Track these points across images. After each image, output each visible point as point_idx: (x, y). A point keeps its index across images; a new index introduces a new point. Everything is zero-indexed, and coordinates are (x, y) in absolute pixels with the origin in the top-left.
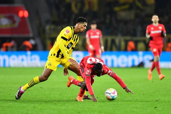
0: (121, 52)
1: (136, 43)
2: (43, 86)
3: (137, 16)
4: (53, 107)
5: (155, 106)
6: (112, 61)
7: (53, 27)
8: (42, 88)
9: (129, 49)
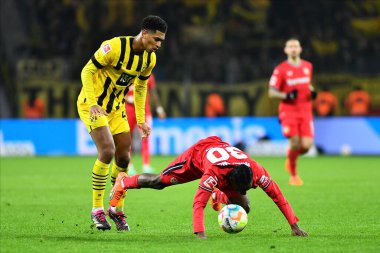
0: (192, 120)
1: (227, 97)
2: (10, 201)
3: (227, 36)
4: (34, 248)
5: (272, 244)
6: (172, 141)
7: (32, 63)
8: (9, 205)
9: (210, 112)
